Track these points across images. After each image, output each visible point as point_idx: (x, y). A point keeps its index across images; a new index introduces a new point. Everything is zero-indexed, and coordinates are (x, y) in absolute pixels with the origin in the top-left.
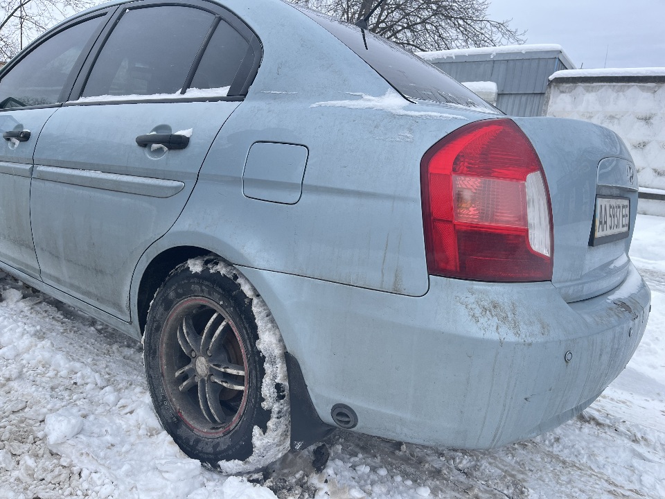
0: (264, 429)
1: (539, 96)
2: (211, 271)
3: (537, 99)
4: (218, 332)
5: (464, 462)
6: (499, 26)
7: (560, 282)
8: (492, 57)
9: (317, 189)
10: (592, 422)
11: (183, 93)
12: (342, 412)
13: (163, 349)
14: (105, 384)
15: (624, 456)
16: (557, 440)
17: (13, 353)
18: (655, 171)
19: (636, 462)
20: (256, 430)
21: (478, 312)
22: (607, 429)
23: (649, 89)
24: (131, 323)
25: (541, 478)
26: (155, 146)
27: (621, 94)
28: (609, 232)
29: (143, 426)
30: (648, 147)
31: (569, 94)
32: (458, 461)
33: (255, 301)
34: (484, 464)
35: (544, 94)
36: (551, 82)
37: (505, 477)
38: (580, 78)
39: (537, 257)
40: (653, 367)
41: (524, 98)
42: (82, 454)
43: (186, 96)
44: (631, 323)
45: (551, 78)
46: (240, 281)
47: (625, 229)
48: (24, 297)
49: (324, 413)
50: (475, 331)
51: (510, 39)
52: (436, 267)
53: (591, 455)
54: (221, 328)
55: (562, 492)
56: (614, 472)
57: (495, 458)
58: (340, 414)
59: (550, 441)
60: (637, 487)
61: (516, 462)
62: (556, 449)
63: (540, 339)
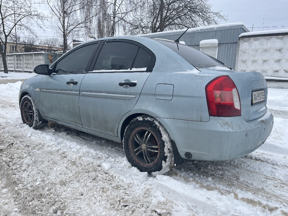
0: (166, 161)
1: (235, 44)
2: (146, 120)
3: (235, 45)
4: (149, 136)
5: (220, 172)
6: (216, 14)
7: (244, 116)
8: (215, 29)
9: (177, 96)
10: (260, 161)
11: (131, 69)
12: (188, 154)
13: (130, 143)
14: (108, 157)
15: (270, 169)
16: (248, 166)
17: (77, 150)
18: (285, 71)
19: (273, 170)
20: (163, 162)
21: (223, 125)
22: (264, 162)
23: (280, 38)
24: (117, 137)
25: (244, 175)
26: (125, 86)
27: (268, 41)
28: (258, 101)
29: (127, 166)
30: (281, 62)
31: (247, 42)
32: (218, 172)
33: (160, 127)
34: (226, 172)
35: (237, 43)
36: (240, 38)
37: (233, 175)
38: (252, 35)
39: (237, 110)
40: (281, 144)
41: (229, 45)
42: (115, 172)
43: (132, 70)
44: (265, 127)
45: (240, 36)
46: (155, 121)
47: (264, 99)
48: (67, 134)
49: (183, 155)
50: (222, 130)
51: (222, 19)
52: (211, 114)
53: (259, 169)
54: (149, 135)
55: (250, 179)
56: (266, 173)
57: (230, 171)
58: (187, 155)
59: (246, 166)
60: (274, 177)
61: (236, 172)
62: (248, 168)
63: (239, 130)
